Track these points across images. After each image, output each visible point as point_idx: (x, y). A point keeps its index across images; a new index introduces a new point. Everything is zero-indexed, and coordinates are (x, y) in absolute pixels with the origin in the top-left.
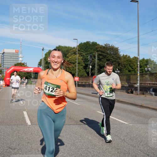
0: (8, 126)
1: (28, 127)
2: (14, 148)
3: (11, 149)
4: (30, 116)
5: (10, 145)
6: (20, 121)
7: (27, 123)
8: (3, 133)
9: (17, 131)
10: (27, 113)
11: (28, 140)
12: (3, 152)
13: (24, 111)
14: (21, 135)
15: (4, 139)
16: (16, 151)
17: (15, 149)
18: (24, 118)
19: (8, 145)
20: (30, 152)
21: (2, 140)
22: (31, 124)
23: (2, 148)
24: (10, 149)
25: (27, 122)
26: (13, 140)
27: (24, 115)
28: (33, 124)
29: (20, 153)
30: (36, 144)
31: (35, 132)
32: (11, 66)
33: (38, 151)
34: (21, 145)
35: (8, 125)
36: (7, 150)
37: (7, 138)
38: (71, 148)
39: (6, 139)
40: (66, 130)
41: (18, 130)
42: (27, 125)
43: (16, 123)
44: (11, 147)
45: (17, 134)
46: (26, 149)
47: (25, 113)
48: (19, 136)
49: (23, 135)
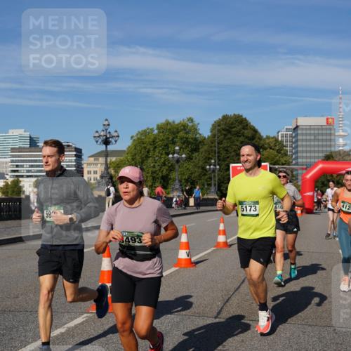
0: (310, 329)
32: (316, 160)
35: (310, 325)
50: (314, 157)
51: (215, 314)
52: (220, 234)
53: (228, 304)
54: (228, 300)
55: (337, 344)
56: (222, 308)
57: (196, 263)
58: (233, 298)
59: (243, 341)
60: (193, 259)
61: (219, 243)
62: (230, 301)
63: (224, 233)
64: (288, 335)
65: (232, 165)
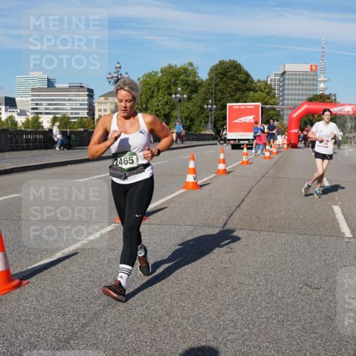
0: (301, 237)
1: (347, 242)
2: (316, 287)
3: (310, 287)
4: (350, 218)
5: (307, 278)
6: (327, 226)
7: (343, 234)
8: (290, 250)
9: (320, 250)
10: (342, 210)
12: (292, 293)
13: (335, 205)
14: (329, 258)
15: (292, 265)
16: (321, 292)
17: (319, 289)
18: (335, 220)
19: (302, 278)
21: (290, 265)
22: (351, 236)
23: (290, 283)
24: (308, 289)
25: (343, 230)
26: (314, 269)
27: (334, 214)
29: (331, 298)
32: (300, 102)
34: (331, 281)
35: (301, 234)
36: (301, 288)
37: (300, 262)
39: (298, 265)
42: (343, 237)
43: (318, 230)
44: (310, 284)
45: (321, 256)
47: (337, 209)
48: (325, 261)
49: (335, 259)
50: (299, 100)
51: (222, 225)
52: (220, 163)
53: (232, 218)
54: (231, 215)
55: (323, 247)
56: (227, 220)
57: (202, 186)
58: (235, 213)
59: (246, 245)
60: (199, 183)
61: (219, 170)
62: (234, 216)
63: (224, 161)
64: (283, 241)
65: (228, 104)
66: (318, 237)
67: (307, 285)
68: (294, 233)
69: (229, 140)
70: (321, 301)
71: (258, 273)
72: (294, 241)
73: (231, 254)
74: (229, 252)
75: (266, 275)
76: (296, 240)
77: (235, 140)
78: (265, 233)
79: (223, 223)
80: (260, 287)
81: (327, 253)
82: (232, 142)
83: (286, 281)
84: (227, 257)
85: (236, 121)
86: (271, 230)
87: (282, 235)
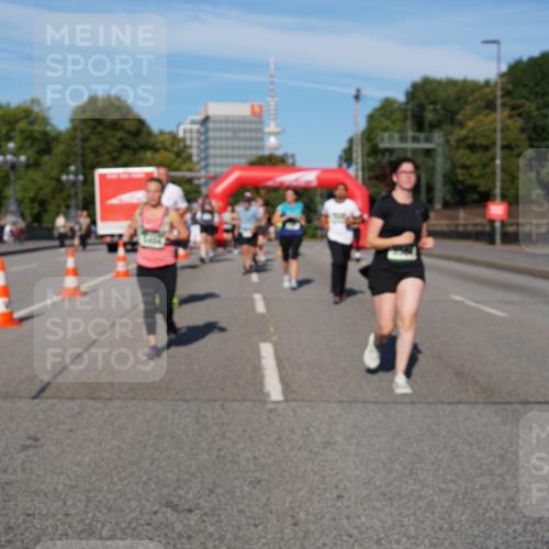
0: (184, 406)
1: (271, 411)
2: (186, 507)
3: (175, 508)
4: (287, 364)
5: (175, 490)
6: (241, 382)
7: (268, 394)
8: (155, 433)
9: (216, 429)
10: (276, 350)
11: (255, 471)
12: (134, 525)
13: (265, 341)
14: (229, 444)
15: (152, 463)
16: (193, 518)
17: (190, 511)
18: (257, 370)
19: (165, 491)
20: (256, 526)
21: (146, 465)
22: (282, 399)
23: (134, 504)
24: (169, 510)
25: (268, 389)
26: (193, 469)
27: (260, 358)
28: (292, 396)
29: (211, 529)
30: (290, 492)
31: (293, 432)
33: (295, 524)
34: (220, 491)
35: (186, 401)
36: (156, 513)
37: (169, 457)
38: (454, 515)
39: (163, 464)
40: (434, 427)
41: (223, 424)
42: (265, 402)
43: (222, 390)
44: (175, 500)
45: (214, 442)
46: (241, 511)
47: (267, 350)
48: (219, 450)
49: (240, 446)
51: (34, 393)
52: (67, 275)
57: (22, 320)
59: (71, 430)
60: (17, 315)
61: (65, 289)
63: (75, 272)
64: (148, 416)
66: (217, 405)
67: (169, 504)
68: (174, 400)
69: (103, 237)
70: (189, 538)
71: (75, 487)
72: (170, 416)
73: (31, 452)
74: (30, 446)
75: (89, 491)
76: (173, 411)
77: (112, 236)
78: (117, 403)
79: (38, 388)
80: (70, 519)
81: (228, 434)
82: (108, 240)
83: (129, 500)
84: (21, 457)
85: (114, 201)
86: (131, 395)
87: (150, 404)
